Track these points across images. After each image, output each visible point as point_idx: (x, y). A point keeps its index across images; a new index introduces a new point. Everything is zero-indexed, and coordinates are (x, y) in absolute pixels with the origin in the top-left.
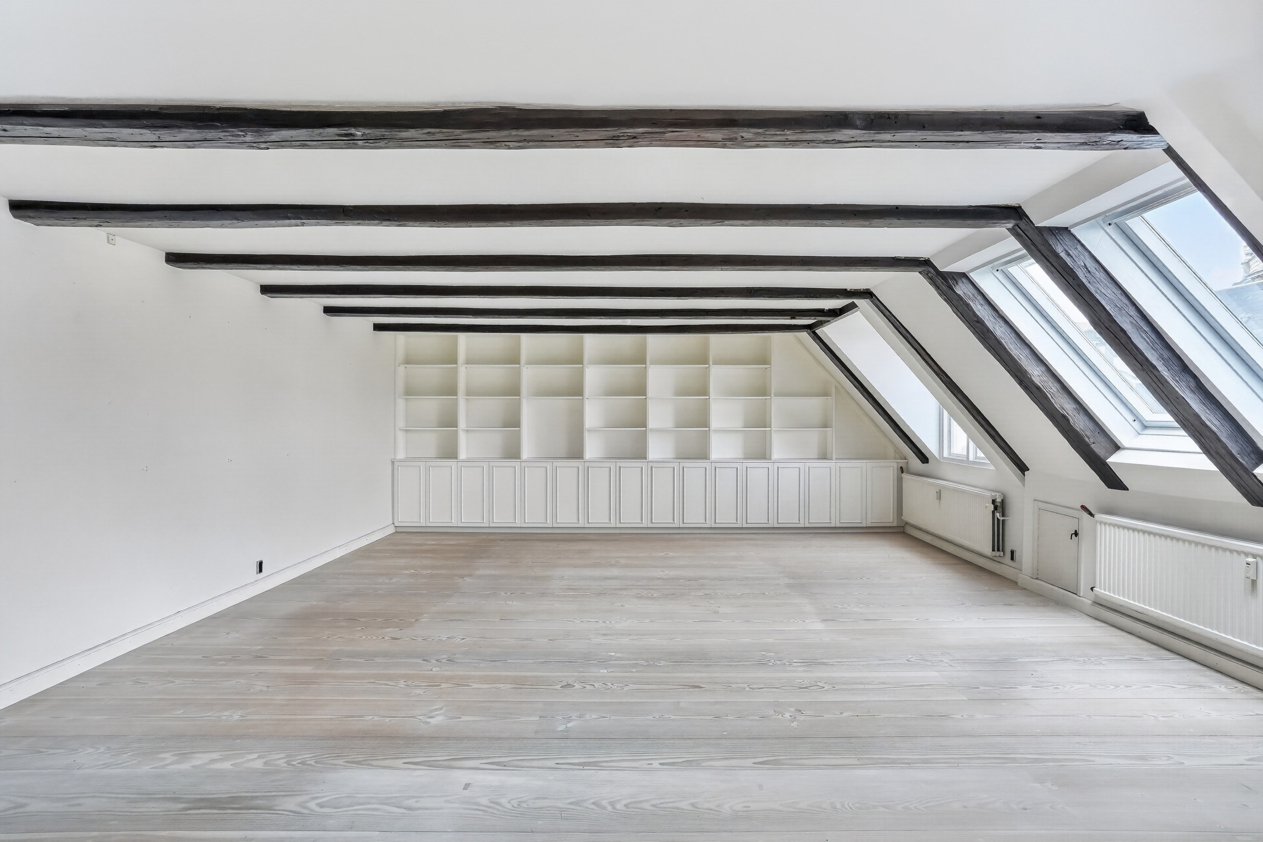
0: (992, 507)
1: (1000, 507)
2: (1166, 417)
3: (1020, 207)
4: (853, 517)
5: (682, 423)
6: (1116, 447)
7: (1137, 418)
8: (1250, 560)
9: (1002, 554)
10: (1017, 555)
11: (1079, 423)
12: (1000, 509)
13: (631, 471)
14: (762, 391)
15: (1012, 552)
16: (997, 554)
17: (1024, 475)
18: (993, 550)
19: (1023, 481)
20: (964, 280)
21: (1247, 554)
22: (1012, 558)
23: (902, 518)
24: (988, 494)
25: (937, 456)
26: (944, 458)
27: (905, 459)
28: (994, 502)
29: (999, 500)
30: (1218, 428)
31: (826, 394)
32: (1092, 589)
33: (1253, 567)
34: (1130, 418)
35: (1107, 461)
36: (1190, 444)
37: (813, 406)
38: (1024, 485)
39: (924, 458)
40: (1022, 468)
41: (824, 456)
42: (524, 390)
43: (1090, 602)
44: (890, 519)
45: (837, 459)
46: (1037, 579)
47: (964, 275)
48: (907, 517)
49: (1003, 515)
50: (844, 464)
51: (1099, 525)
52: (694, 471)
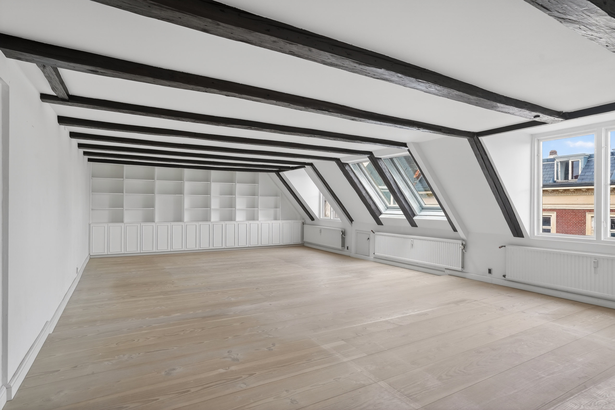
0: (341, 233)
1: (344, 233)
2: (397, 205)
3: (372, 152)
4: (287, 241)
5: (223, 206)
6: (381, 213)
7: (386, 205)
8: (412, 240)
9: (344, 248)
10: (349, 248)
11: (373, 207)
12: (343, 234)
13: (204, 225)
14: (254, 194)
15: (348, 247)
16: (343, 248)
17: (352, 223)
18: (342, 247)
19: (352, 225)
20: (347, 165)
21: (411, 239)
22: (347, 249)
23: (304, 240)
24: (340, 229)
25: (318, 218)
26: (321, 219)
27: (304, 219)
28: (342, 232)
29: (343, 231)
30: (408, 208)
31: (276, 195)
32: (374, 254)
33: (412, 241)
34: (384, 206)
35: (379, 217)
36: (401, 212)
37: (272, 200)
38: (352, 226)
39: (312, 219)
40: (351, 220)
41: (276, 219)
42: (156, 191)
43: (373, 258)
44: (299, 241)
45: (281, 220)
46: (357, 254)
47: (347, 164)
48: (306, 239)
49: (344, 236)
50: (284, 222)
51: (376, 236)
52: (230, 225)
